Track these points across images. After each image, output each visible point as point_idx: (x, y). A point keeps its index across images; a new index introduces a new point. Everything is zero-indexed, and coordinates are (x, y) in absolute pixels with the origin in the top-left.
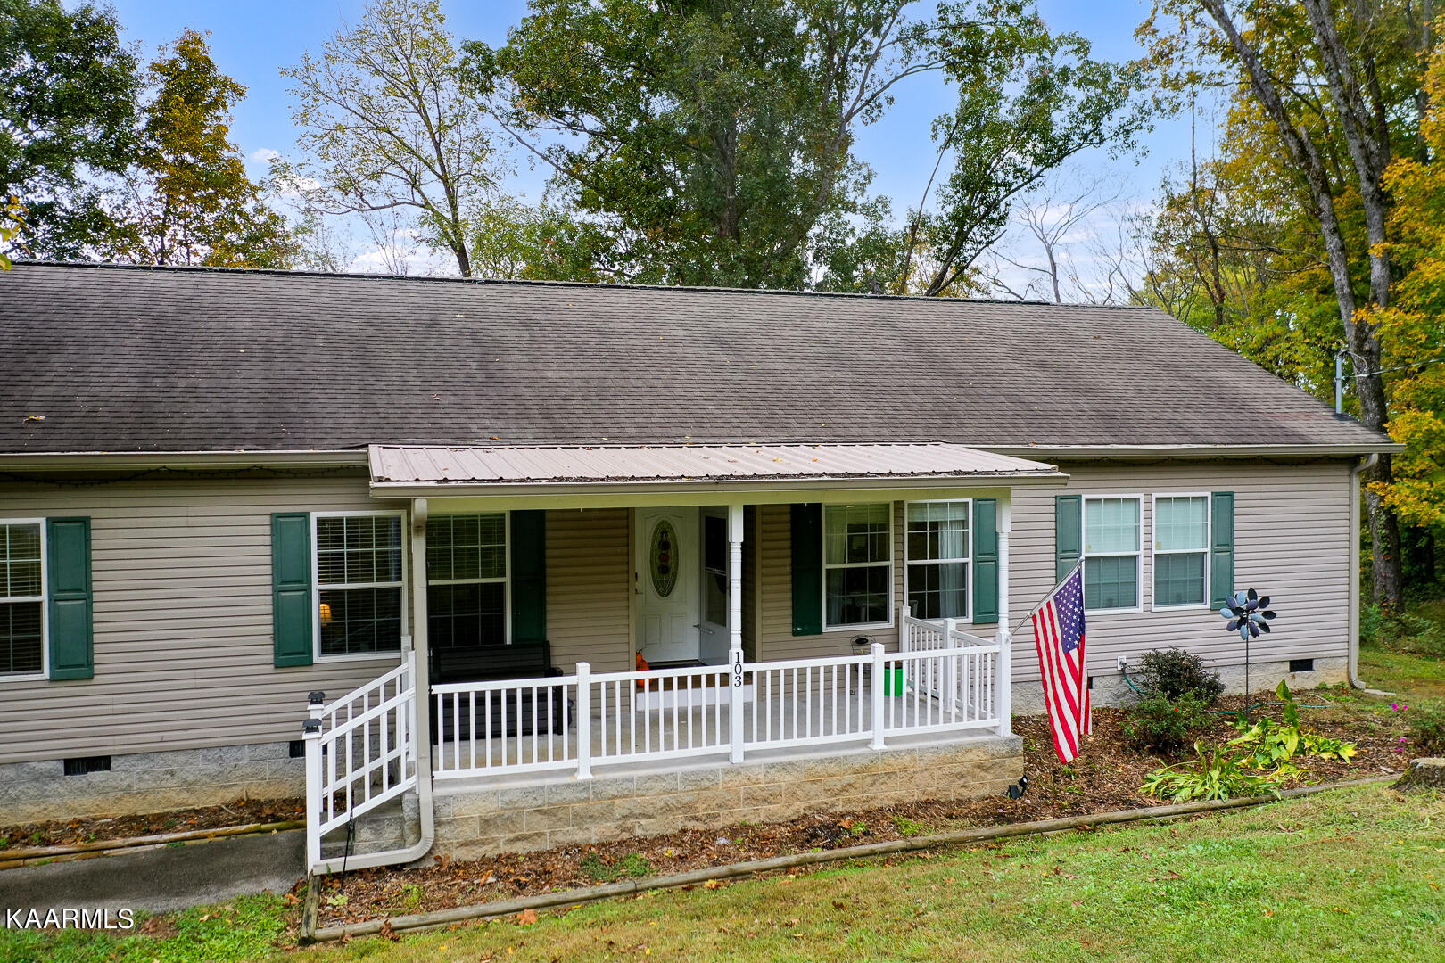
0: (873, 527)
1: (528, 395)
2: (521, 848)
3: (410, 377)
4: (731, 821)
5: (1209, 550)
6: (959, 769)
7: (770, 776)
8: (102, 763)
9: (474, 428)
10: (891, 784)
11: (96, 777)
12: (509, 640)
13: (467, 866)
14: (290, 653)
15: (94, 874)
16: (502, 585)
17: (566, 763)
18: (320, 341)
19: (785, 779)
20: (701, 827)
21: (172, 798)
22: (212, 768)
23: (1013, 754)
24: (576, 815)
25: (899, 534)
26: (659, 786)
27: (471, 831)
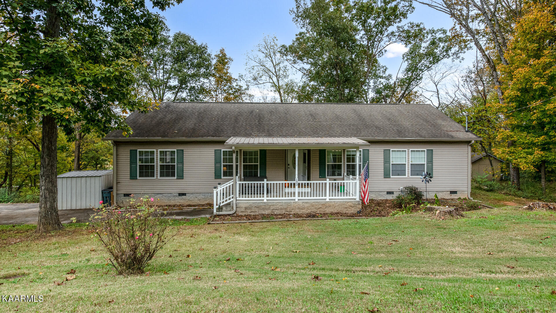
0: (338, 155)
1: (266, 127)
2: (252, 214)
3: (243, 124)
4: (294, 212)
5: (426, 163)
6: (346, 206)
7: (303, 204)
8: (184, 194)
9: (253, 134)
10: (330, 208)
11: (184, 197)
12: (259, 176)
13: (242, 216)
14: (217, 176)
15: (180, 212)
16: (258, 165)
17: (262, 198)
18: (228, 117)
19: (306, 205)
20: (288, 213)
21: (196, 202)
22: (203, 197)
23: (359, 204)
24: (263, 208)
25: (344, 157)
26: (280, 204)
27: (243, 210)
